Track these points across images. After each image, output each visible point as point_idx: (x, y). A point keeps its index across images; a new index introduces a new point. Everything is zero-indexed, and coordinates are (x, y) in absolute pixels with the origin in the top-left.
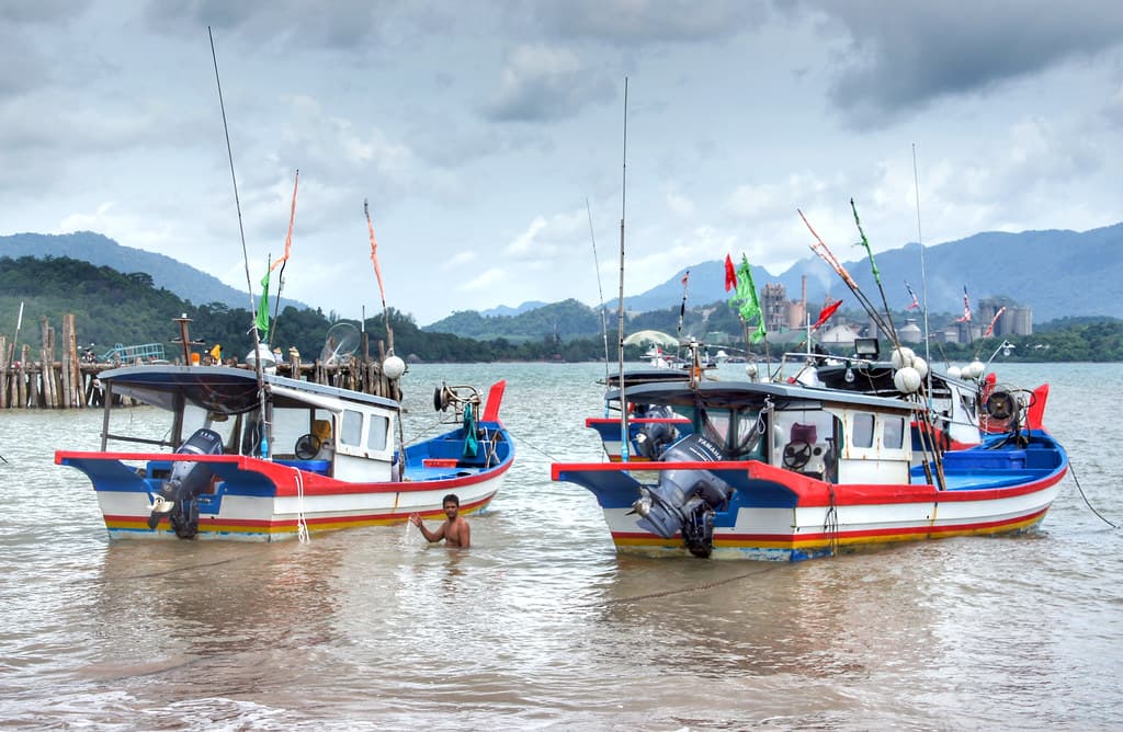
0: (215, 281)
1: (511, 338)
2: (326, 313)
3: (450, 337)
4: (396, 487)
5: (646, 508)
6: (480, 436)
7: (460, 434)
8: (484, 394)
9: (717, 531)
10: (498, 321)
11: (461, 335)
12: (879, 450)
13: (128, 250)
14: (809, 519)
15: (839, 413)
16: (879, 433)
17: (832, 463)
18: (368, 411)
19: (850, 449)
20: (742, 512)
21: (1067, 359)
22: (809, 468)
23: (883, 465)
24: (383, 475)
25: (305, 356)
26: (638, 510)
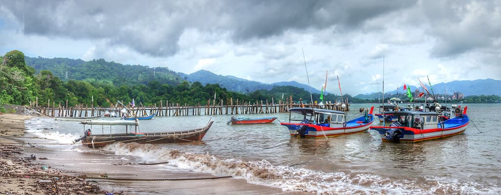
0: (315, 89)
1: (369, 99)
2: (335, 95)
3: (357, 99)
4: (344, 128)
5: (387, 135)
6: (368, 117)
7: (365, 117)
8: (369, 109)
9: (400, 139)
10: (367, 96)
11: (360, 98)
12: (432, 122)
13: (300, 84)
14: (417, 137)
15: (424, 116)
16: (432, 119)
17: (422, 125)
18: (337, 115)
19: (426, 123)
20: (405, 135)
21: (470, 103)
22: (418, 126)
23: (433, 125)
24: (342, 126)
25: (332, 103)
26: (385, 135)
